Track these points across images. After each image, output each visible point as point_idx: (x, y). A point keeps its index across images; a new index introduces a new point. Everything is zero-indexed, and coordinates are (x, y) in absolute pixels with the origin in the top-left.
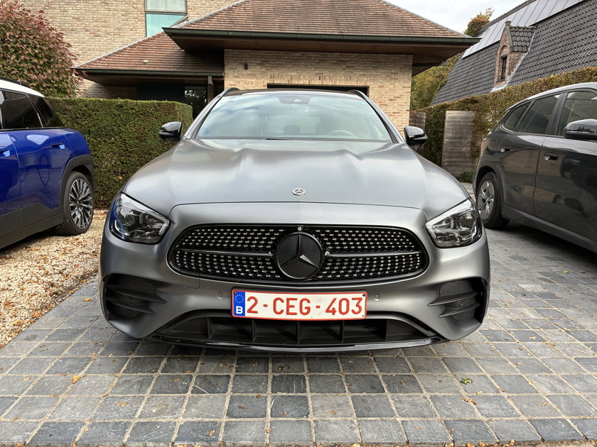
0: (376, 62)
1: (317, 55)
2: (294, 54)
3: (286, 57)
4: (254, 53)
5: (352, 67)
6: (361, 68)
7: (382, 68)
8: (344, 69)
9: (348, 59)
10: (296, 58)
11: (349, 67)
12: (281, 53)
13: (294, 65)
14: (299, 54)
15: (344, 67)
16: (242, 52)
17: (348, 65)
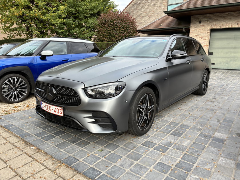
4: (204, 16)
10: (225, 15)
12: (218, 14)
13: (224, 19)
16: (199, 16)
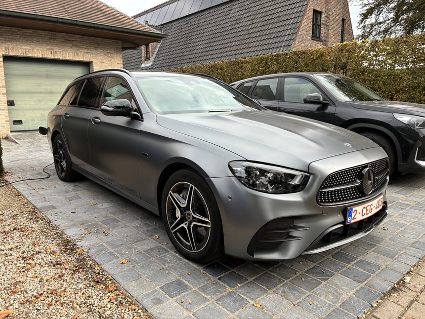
0: (96, 43)
1: (46, 33)
2: (26, 31)
3: (19, 33)
5: (78, 46)
6: (86, 47)
7: (101, 49)
8: (71, 47)
9: (74, 39)
10: (28, 34)
11: (76, 46)
12: (14, 29)
13: (26, 40)
14: (31, 31)
15: (71, 45)
17: (75, 44)
